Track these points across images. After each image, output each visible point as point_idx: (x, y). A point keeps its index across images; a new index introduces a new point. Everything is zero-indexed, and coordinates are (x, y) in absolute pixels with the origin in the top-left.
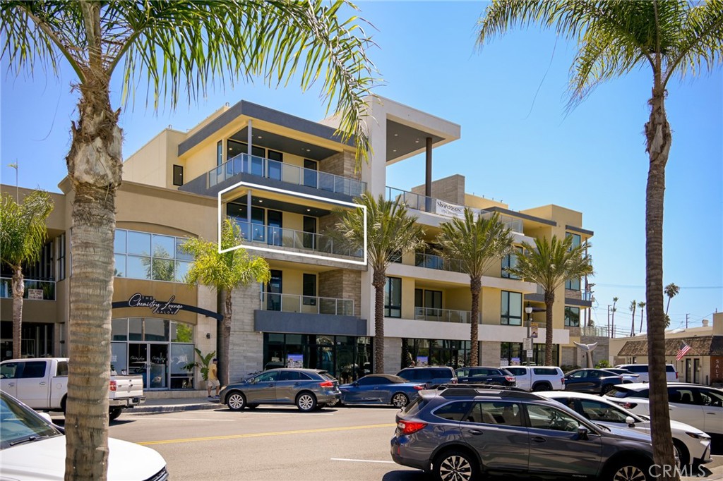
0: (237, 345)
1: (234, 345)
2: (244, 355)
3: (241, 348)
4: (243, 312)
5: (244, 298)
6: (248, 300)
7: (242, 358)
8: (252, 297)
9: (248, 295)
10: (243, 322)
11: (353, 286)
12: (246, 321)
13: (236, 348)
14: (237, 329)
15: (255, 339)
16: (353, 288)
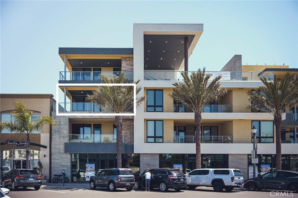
0: (57, 159)
1: (55, 159)
2: (61, 164)
3: (59, 161)
4: (59, 144)
5: (60, 137)
6: (62, 139)
7: (59, 166)
8: (64, 137)
9: (62, 136)
10: (59, 149)
11: (128, 127)
12: (60, 148)
13: (56, 161)
14: (56, 152)
15: (66, 156)
16: (128, 129)
